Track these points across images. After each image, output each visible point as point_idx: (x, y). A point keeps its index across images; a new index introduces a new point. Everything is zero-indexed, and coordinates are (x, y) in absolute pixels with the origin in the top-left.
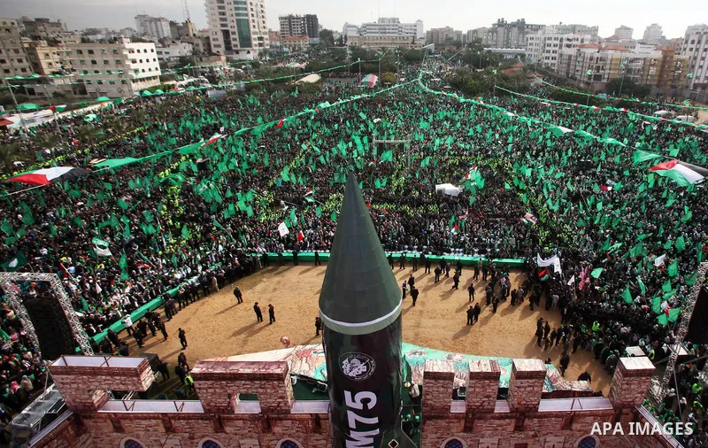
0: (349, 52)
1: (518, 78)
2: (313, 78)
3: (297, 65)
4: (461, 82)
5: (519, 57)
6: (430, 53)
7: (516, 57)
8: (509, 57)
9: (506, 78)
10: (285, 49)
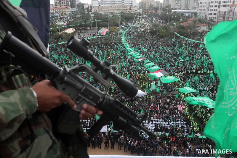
0: (92, 15)
1: (190, 27)
2: (70, 31)
3: (62, 23)
4: (156, 31)
5: (194, 14)
6: (140, 14)
7: (192, 15)
8: (187, 15)
9: (183, 28)
10: (56, 14)
